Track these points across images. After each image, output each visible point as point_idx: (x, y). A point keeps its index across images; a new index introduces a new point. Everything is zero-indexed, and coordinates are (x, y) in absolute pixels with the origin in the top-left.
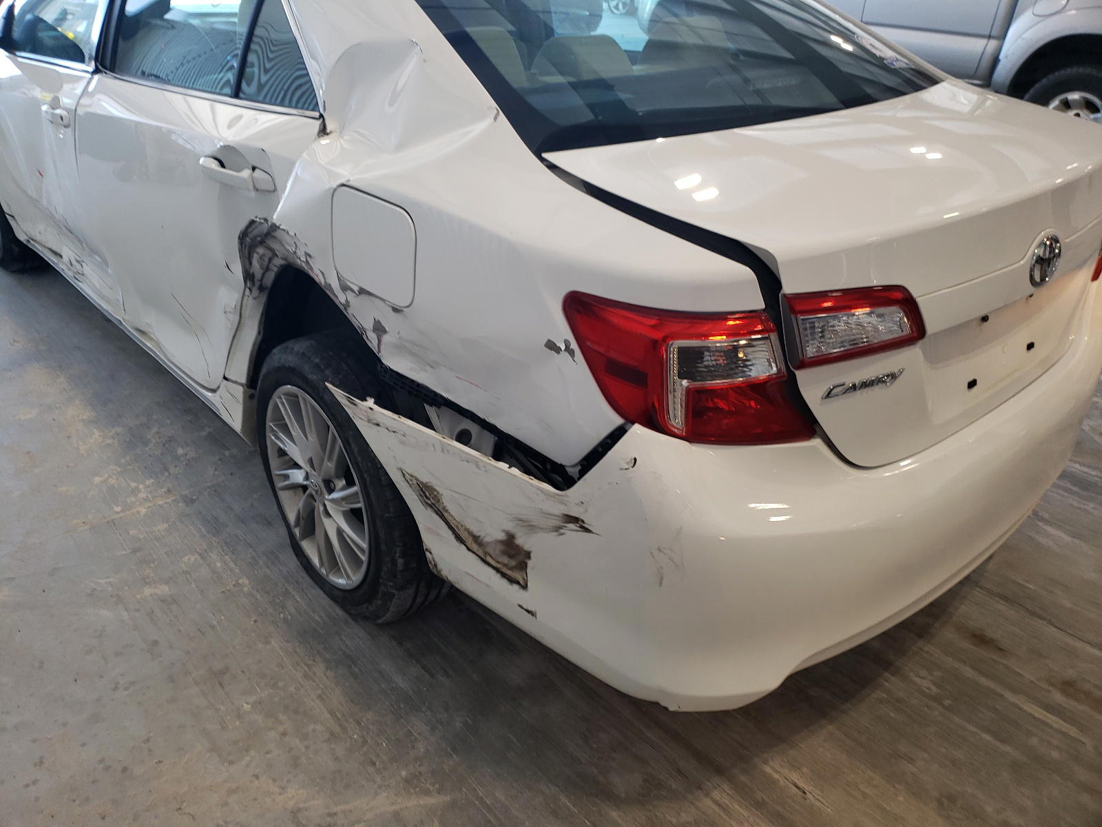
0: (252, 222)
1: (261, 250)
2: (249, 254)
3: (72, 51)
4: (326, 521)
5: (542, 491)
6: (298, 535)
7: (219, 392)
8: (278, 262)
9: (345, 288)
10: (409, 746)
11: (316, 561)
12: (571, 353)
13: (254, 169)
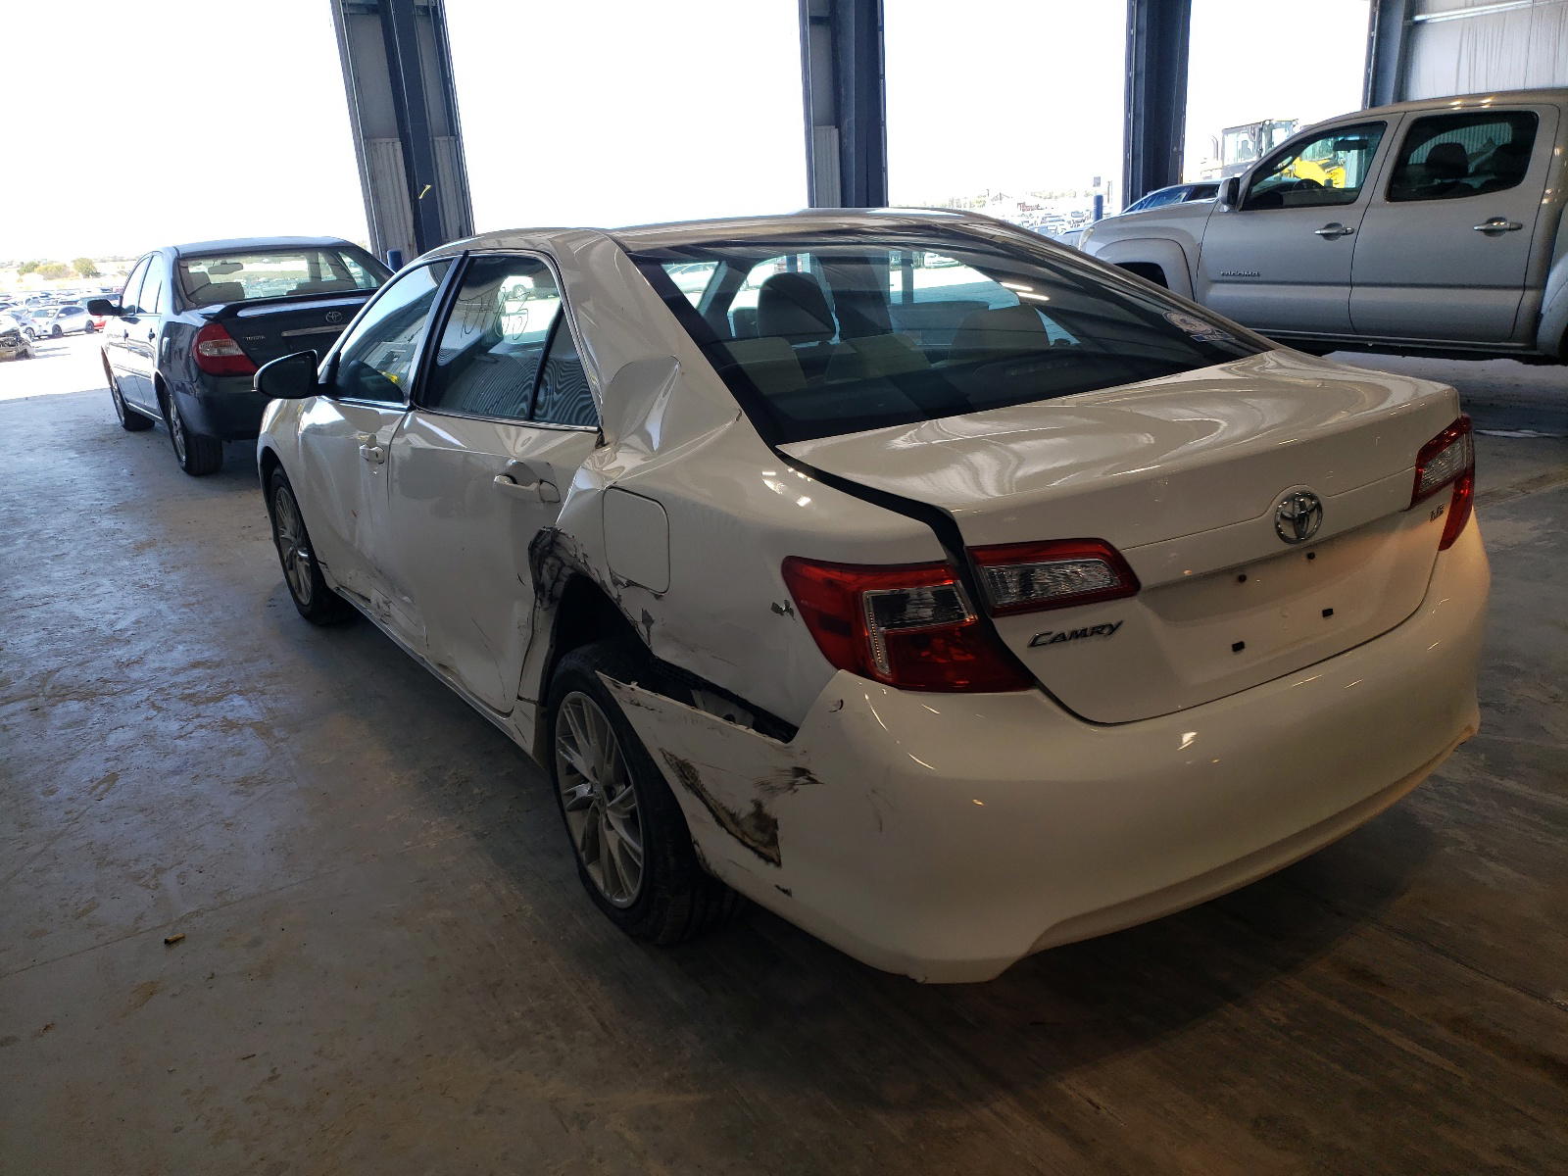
0: (541, 533)
1: (550, 561)
2: (539, 564)
3: (392, 392)
4: (607, 833)
5: (773, 746)
6: (584, 858)
7: (513, 715)
8: (567, 571)
9: (616, 583)
10: (676, 1051)
11: (601, 884)
12: (791, 612)
13: (541, 482)
